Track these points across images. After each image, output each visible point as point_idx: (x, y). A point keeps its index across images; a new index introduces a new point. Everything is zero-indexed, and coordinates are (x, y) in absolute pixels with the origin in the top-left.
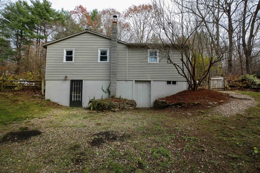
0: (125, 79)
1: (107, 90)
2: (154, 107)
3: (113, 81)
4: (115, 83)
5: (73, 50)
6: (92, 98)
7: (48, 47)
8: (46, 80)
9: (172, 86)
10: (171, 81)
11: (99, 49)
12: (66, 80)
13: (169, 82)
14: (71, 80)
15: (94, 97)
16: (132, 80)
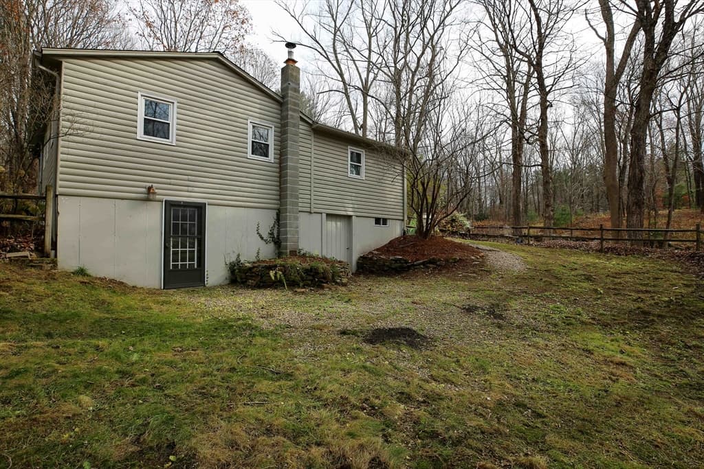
0: (308, 210)
1: (270, 234)
2: (357, 270)
3: (293, 213)
4: (297, 219)
5: (173, 103)
6: (233, 259)
7: (64, 64)
8: (60, 195)
9: (381, 227)
10: (379, 219)
11: (249, 121)
12: (148, 200)
13: (378, 221)
14: (166, 201)
15: (239, 255)
16: (321, 213)
